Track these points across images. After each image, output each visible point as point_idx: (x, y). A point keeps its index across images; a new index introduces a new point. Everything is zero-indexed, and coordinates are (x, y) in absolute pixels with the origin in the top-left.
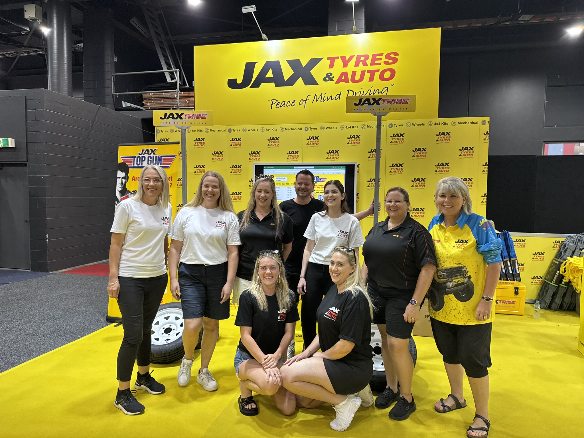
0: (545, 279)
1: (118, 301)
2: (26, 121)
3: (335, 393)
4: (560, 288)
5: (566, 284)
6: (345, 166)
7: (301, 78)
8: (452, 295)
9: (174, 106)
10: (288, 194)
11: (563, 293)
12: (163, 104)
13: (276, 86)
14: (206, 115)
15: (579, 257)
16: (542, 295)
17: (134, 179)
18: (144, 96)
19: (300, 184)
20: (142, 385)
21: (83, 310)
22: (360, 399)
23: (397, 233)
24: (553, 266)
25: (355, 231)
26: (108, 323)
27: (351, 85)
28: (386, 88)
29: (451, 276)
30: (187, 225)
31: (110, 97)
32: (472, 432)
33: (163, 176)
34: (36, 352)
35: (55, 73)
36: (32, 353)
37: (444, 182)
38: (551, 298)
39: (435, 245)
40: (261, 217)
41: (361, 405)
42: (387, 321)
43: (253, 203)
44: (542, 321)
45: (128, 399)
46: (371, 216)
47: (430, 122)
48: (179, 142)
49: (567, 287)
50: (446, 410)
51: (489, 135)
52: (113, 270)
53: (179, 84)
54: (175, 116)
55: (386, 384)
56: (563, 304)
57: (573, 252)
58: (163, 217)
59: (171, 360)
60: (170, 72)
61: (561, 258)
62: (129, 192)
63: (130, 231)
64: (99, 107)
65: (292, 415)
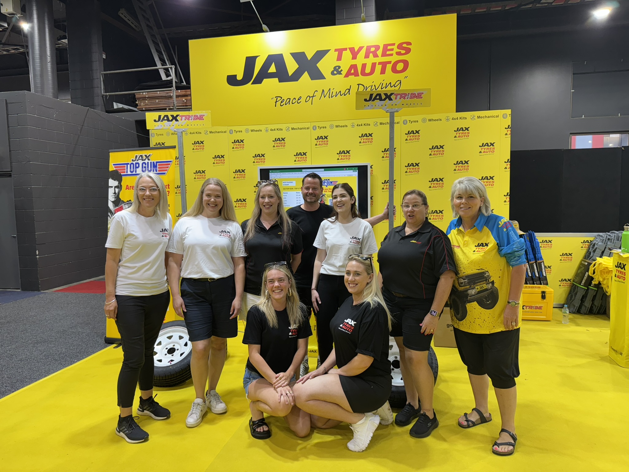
0: (574, 281)
1: (117, 322)
2: (8, 127)
3: (352, 412)
4: (590, 291)
5: (595, 286)
6: (357, 168)
7: (306, 72)
8: (475, 303)
9: (170, 106)
10: (297, 199)
11: (593, 296)
12: (158, 104)
13: (280, 81)
14: (204, 115)
15: (609, 256)
16: (571, 299)
17: (127, 188)
18: (137, 96)
19: (308, 188)
20: (145, 411)
21: (80, 332)
22: (379, 417)
23: (415, 238)
24: (581, 267)
25: (369, 237)
26: (106, 345)
27: (361, 79)
28: (399, 81)
29: (473, 283)
30: (186, 236)
31: (101, 98)
32: (497, 447)
33: (159, 185)
34: (29, 379)
35: (38, 73)
36: (25, 380)
37: (459, 183)
38: (580, 302)
39: (455, 251)
40: (267, 226)
41: (380, 423)
42: (404, 332)
43: (257, 211)
44: (570, 326)
45: (130, 426)
46: (386, 221)
47: (448, 117)
48: (175, 146)
49: (596, 289)
50: (470, 425)
51: (510, 129)
52: (109, 288)
53: (175, 81)
54: (171, 118)
55: (406, 400)
56: (593, 307)
57: (603, 252)
58: (162, 229)
59: (176, 382)
60: (164, 69)
61: (590, 259)
62: (123, 202)
63: (126, 245)
64: (88, 110)
65: (307, 437)
